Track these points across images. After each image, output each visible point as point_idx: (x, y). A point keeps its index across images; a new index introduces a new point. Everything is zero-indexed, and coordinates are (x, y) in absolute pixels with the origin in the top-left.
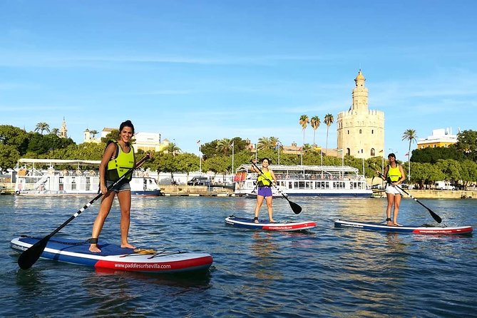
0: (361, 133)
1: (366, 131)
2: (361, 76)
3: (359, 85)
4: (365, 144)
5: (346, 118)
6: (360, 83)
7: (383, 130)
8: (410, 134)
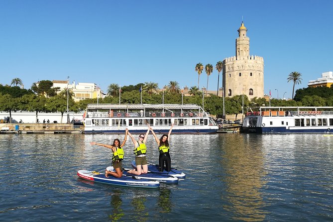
0: (240, 75)
1: (245, 74)
2: (243, 27)
3: (242, 35)
4: (244, 85)
5: (228, 63)
6: (242, 33)
7: (262, 73)
8: (295, 76)
